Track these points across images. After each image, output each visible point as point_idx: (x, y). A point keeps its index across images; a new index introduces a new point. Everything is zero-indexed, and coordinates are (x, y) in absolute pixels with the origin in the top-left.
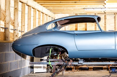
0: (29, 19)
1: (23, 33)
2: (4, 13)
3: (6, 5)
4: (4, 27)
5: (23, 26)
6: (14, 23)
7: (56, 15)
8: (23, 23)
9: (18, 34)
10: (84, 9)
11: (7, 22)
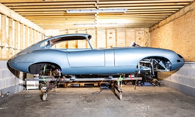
5: (16, 43)
8: (16, 40)
9: (12, 51)
10: (75, 24)
11: (3, 40)
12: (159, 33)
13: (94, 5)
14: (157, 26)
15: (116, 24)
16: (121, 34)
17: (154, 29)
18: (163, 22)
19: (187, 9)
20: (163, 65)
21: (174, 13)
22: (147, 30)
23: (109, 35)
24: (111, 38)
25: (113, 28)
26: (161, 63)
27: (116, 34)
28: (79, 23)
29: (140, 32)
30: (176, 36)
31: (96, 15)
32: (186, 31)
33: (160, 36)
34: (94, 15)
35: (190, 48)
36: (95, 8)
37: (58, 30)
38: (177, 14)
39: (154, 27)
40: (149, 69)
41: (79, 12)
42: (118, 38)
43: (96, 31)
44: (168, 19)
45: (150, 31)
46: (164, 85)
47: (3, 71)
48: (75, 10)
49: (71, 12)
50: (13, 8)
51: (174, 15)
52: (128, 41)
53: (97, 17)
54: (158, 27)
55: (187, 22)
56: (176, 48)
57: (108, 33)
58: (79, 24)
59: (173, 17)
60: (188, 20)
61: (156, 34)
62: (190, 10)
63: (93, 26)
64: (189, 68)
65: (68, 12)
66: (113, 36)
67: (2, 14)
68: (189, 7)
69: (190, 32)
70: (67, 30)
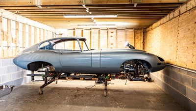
0: (30, 36)
1: (25, 49)
2: (6, 34)
3: (8, 27)
4: (6, 45)
6: (16, 41)
7: (57, 29)
8: (24, 40)
9: (19, 50)
11: (9, 41)
12: (152, 34)
16: (121, 34)
17: (149, 30)
23: (110, 34)
24: (112, 36)
25: (114, 28)
27: (116, 34)
29: (138, 32)
30: (163, 38)
31: (92, 19)
32: (170, 36)
35: (172, 52)
42: (118, 37)
47: (8, 67)
53: (95, 20)
54: (152, 29)
58: (82, 25)
67: (8, 19)
70: (74, 29)
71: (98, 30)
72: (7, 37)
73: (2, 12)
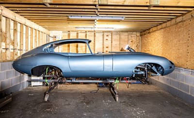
2: (5, 35)
3: (6, 27)
4: (5, 47)
5: (22, 45)
6: (13, 43)
8: (22, 42)
9: (17, 53)
10: (76, 28)
11: (8, 42)
12: (149, 38)
13: (95, 12)
14: (148, 31)
15: (113, 28)
16: (115, 37)
17: (145, 34)
18: (154, 29)
19: (179, 19)
20: (155, 70)
21: (166, 22)
22: (138, 34)
23: (106, 38)
24: (107, 40)
25: (109, 32)
26: (154, 68)
27: (112, 37)
28: (80, 26)
29: (132, 35)
30: (166, 42)
31: (96, 21)
32: (176, 40)
33: (150, 40)
34: (94, 21)
35: (180, 55)
36: (96, 15)
37: (61, 32)
38: (168, 24)
39: (145, 32)
40: (142, 73)
41: (80, 18)
42: (113, 40)
43: (95, 34)
44: (159, 27)
45: (141, 35)
46: (151, 83)
47: (7, 72)
48: (77, 16)
49: (73, 18)
50: (19, 12)
51: (165, 24)
52: (121, 43)
53: (97, 22)
54: (149, 33)
55: (178, 32)
56: (166, 54)
57: (105, 36)
58: (80, 28)
59: (164, 25)
60: (180, 30)
61: (146, 39)
62: (182, 21)
63: (93, 30)
64: (178, 72)
65: (70, 17)
66: (109, 38)
67: (7, 18)
68: (181, 18)
69: (181, 41)
70: (69, 32)
71: (93, 33)
72: (6, 38)
73: (2, 10)
